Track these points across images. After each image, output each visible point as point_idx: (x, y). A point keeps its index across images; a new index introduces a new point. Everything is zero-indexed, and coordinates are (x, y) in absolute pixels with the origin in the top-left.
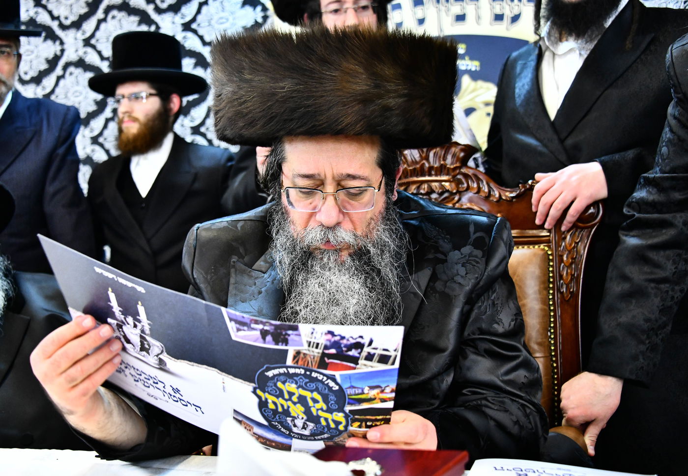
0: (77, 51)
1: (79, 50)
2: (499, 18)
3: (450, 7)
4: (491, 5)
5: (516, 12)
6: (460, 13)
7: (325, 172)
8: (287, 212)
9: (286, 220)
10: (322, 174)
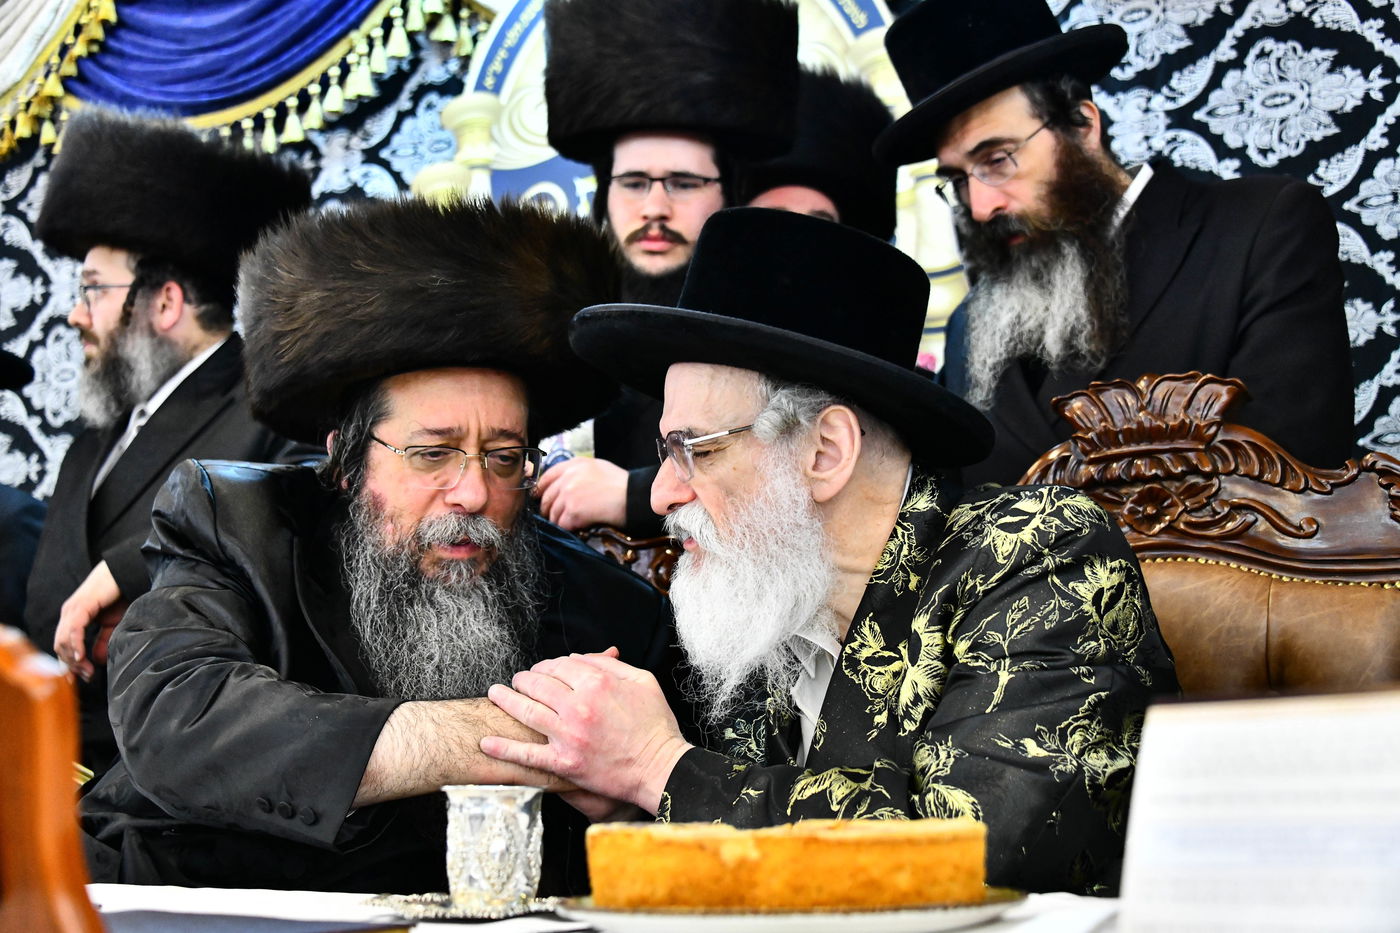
7: (468, 425)
8: (377, 505)
9: (376, 518)
10: (464, 429)
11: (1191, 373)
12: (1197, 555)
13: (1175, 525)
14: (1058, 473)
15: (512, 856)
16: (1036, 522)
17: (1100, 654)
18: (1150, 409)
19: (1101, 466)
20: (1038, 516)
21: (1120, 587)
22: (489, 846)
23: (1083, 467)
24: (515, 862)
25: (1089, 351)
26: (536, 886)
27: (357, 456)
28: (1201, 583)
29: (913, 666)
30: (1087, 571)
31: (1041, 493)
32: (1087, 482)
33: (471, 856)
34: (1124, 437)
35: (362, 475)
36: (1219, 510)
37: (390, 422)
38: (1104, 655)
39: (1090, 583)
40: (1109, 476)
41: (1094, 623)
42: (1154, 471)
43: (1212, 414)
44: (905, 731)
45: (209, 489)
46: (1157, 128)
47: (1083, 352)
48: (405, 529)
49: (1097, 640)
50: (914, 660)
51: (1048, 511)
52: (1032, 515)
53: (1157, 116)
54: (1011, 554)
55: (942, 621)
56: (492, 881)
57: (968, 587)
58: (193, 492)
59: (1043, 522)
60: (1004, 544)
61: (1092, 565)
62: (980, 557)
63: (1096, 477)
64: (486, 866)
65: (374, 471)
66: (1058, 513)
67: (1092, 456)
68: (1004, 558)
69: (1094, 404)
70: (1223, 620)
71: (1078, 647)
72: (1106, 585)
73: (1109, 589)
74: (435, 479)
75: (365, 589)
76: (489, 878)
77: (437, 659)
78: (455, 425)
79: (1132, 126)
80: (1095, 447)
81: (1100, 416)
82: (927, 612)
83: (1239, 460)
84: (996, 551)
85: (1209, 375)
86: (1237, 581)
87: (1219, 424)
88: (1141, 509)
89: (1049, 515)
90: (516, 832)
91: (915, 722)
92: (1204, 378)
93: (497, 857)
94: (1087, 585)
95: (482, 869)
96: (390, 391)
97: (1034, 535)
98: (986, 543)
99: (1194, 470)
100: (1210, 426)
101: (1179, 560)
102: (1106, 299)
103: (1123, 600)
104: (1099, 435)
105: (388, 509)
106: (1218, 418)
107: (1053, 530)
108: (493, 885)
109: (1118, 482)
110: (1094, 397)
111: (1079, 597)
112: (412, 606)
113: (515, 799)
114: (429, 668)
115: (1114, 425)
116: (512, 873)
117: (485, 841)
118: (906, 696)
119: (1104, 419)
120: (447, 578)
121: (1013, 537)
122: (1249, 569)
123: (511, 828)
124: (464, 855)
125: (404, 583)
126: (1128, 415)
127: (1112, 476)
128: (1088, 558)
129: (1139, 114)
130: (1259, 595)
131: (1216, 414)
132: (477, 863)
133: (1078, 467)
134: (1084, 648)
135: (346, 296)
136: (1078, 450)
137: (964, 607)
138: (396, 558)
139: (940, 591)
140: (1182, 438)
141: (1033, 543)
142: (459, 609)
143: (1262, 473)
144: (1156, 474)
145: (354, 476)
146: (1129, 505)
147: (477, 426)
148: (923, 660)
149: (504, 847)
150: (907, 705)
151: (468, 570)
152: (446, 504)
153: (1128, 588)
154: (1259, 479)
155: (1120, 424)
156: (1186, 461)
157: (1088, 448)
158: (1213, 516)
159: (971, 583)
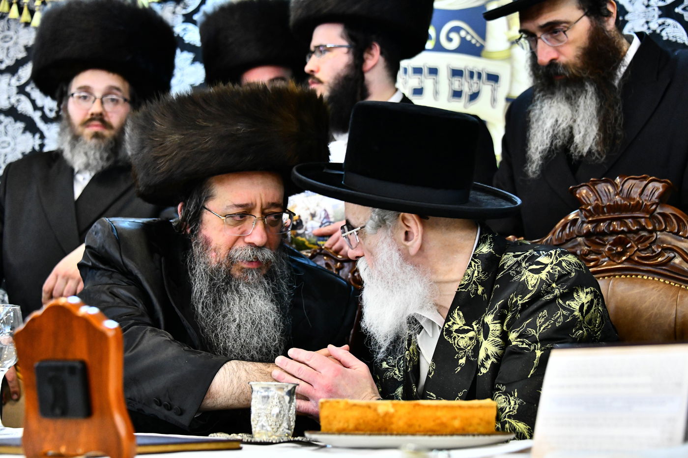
0: (9, 98)
1: (11, 97)
2: (457, 94)
3: (407, 79)
4: (449, 80)
5: (475, 89)
6: (417, 86)
7: (256, 201)
8: (207, 242)
9: (207, 250)
10: (254, 204)
11: (644, 175)
12: (643, 274)
13: (632, 257)
14: (572, 228)
15: (282, 415)
16: (548, 269)
17: (584, 337)
18: (621, 195)
19: (594, 225)
20: (549, 266)
21: (592, 301)
22: (271, 410)
23: (585, 225)
24: (283, 418)
25: (597, 151)
26: (293, 430)
27: (195, 218)
28: (643, 289)
29: (485, 340)
30: (575, 295)
31: (551, 253)
32: (587, 233)
33: (263, 414)
34: (607, 210)
35: (199, 227)
36: (656, 250)
37: (214, 201)
38: (586, 337)
39: (577, 301)
40: (598, 230)
41: (580, 321)
42: (622, 228)
43: (654, 198)
44: (481, 373)
45: (116, 235)
46: (654, 16)
47: (593, 151)
48: (222, 255)
49: (582, 330)
50: (486, 337)
51: (554, 263)
52: (546, 265)
53: (654, 10)
54: (535, 285)
55: (500, 318)
56: (272, 427)
57: (513, 302)
58: (108, 237)
59: (552, 269)
60: (532, 280)
61: (577, 292)
62: (520, 286)
63: (591, 230)
64: (270, 420)
65: (205, 225)
66: (559, 264)
67: (590, 219)
68: (532, 287)
69: (592, 191)
70: (653, 309)
71: (573, 334)
72: (585, 301)
73: (586, 303)
74: (239, 229)
75: (200, 286)
76: (271, 425)
77: (237, 321)
78: (249, 202)
79: (639, 15)
80: (592, 215)
81: (595, 198)
82: (492, 314)
83: (667, 224)
84: (528, 283)
85: (654, 178)
86: (661, 289)
87: (657, 204)
88: (615, 248)
89: (555, 265)
90: (284, 405)
91: (486, 368)
92: (651, 178)
93: (275, 416)
94: (575, 302)
95: (268, 421)
96: (214, 184)
97: (547, 275)
98: (522, 279)
99: (643, 229)
100: (652, 205)
101: (633, 276)
102: (609, 121)
103: (593, 308)
104: (594, 208)
105: (213, 245)
106: (657, 201)
107: (557, 273)
108: (273, 429)
109: (603, 234)
110: (592, 187)
111: (571, 308)
112: (226, 294)
113: (283, 389)
114: (233, 326)
115: (602, 203)
116: (282, 423)
117: (269, 408)
118: (482, 355)
119: (597, 200)
120: (246, 278)
121: (536, 276)
122: (670, 283)
123: (282, 402)
124: (259, 415)
125: (223, 283)
126: (609, 198)
127: (600, 230)
128: (576, 288)
129: (644, 8)
130: (673, 296)
131: (656, 198)
132: (265, 418)
133: (582, 225)
134: (576, 334)
135: (194, 138)
136: (583, 216)
137: (511, 312)
138: (218, 269)
139: (500, 303)
140: (637, 211)
141: (547, 279)
142: (252, 294)
143: (679, 231)
144: (623, 230)
145: (195, 227)
146: (608, 246)
147: (261, 202)
148: (490, 338)
149: (278, 411)
150: (482, 360)
151: (257, 274)
152: (245, 243)
153: (595, 301)
154: (677, 234)
155: (606, 202)
156: (639, 224)
157: (588, 215)
158: (652, 253)
159: (515, 299)
